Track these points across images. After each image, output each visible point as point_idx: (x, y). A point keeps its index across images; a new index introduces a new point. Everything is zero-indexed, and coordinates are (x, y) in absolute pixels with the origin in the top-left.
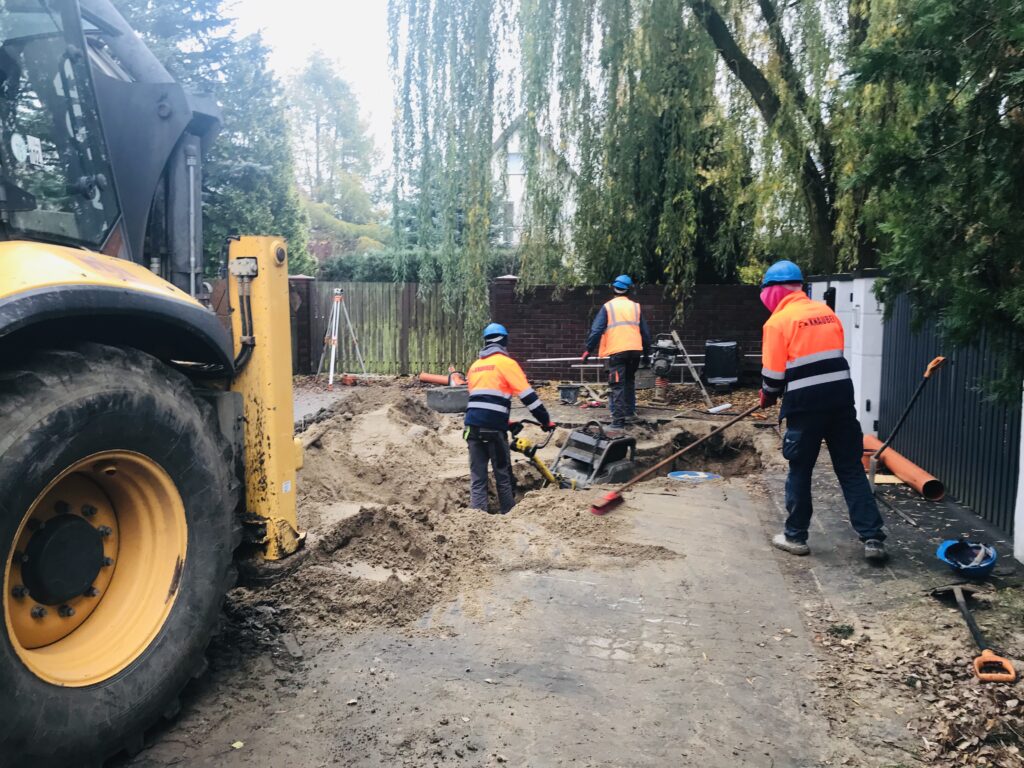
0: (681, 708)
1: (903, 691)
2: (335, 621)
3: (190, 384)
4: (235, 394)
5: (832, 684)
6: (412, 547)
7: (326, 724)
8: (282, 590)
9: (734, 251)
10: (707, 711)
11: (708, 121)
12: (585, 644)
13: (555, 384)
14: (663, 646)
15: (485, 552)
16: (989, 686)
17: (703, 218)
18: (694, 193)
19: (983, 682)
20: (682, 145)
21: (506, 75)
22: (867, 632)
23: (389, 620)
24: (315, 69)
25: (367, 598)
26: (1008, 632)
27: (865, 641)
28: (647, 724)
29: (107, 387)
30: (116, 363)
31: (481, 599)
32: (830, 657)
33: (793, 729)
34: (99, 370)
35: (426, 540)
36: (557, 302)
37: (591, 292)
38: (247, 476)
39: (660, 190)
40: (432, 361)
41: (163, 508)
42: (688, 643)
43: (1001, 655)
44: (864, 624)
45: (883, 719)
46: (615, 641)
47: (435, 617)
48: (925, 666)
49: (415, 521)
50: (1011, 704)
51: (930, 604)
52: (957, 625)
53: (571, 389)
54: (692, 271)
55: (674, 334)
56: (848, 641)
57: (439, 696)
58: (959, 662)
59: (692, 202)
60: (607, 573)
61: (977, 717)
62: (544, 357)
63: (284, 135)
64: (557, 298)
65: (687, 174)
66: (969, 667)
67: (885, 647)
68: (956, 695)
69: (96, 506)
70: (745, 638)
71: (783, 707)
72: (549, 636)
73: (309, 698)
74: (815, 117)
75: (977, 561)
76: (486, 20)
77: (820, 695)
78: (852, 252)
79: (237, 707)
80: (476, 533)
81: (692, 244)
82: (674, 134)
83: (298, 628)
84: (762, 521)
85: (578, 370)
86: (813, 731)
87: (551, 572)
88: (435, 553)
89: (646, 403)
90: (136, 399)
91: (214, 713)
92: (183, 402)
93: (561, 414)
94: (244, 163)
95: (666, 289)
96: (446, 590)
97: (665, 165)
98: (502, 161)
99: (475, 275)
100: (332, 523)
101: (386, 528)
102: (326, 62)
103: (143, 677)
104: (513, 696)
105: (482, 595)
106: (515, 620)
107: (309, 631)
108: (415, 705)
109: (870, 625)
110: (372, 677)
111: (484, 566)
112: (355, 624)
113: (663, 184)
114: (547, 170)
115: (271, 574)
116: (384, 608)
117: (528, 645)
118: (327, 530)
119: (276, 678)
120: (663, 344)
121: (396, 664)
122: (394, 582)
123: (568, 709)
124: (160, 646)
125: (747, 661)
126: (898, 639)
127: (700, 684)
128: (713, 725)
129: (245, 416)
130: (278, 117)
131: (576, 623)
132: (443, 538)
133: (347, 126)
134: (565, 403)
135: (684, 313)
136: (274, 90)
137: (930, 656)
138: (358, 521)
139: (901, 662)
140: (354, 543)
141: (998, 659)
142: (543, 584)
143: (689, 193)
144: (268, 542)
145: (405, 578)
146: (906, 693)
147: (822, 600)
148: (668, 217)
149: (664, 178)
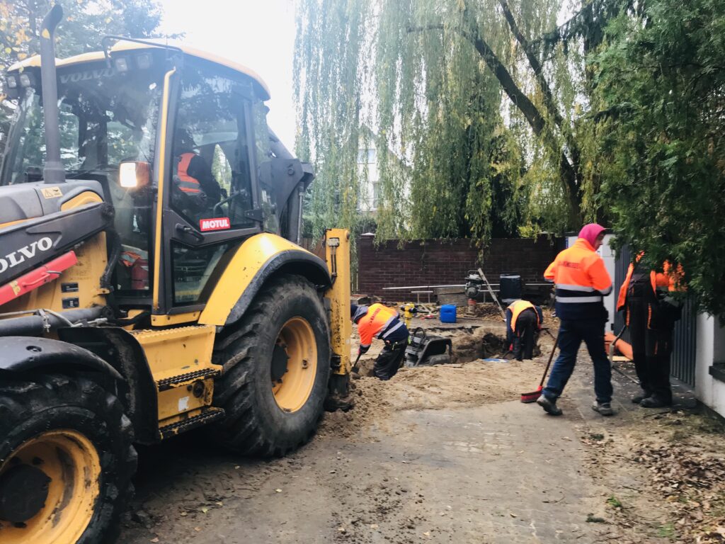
0: (512, 473)
1: (632, 464)
4: (327, 298)
5: (593, 462)
7: (322, 481)
9: (516, 217)
10: (526, 475)
11: (497, 132)
12: (453, 445)
13: (400, 304)
14: (497, 445)
17: (496, 196)
18: (490, 179)
20: (481, 149)
21: (367, 105)
22: (612, 438)
23: (340, 434)
26: (691, 435)
27: (611, 442)
28: (495, 480)
32: (592, 450)
33: (574, 482)
36: (400, 250)
37: (423, 243)
39: (467, 177)
42: (511, 444)
44: (610, 434)
45: (622, 477)
46: (469, 443)
47: (365, 432)
48: (644, 452)
51: (647, 423)
52: (662, 432)
54: (489, 230)
55: (480, 270)
56: (601, 442)
57: (379, 469)
58: (663, 449)
59: (489, 185)
60: (458, 411)
62: (393, 286)
64: (401, 247)
65: (485, 168)
67: (622, 444)
70: (542, 442)
71: (567, 472)
72: (432, 442)
73: (309, 471)
74: (567, 133)
76: (354, 70)
77: (587, 467)
78: (592, 217)
79: (272, 474)
80: (376, 390)
81: (489, 212)
82: (476, 142)
85: (416, 295)
86: (584, 482)
87: (425, 411)
89: (462, 316)
95: (471, 241)
96: (367, 419)
97: (470, 162)
98: (365, 159)
104: (419, 469)
105: (389, 423)
106: (411, 434)
108: (367, 473)
109: (613, 434)
110: (339, 461)
111: (385, 407)
113: (469, 174)
114: (393, 165)
117: (422, 446)
120: (473, 277)
121: (350, 455)
123: (451, 474)
125: (545, 452)
126: (629, 440)
127: (521, 463)
128: (530, 480)
131: (446, 435)
135: (484, 257)
137: (647, 447)
139: (631, 450)
142: (421, 417)
143: (487, 180)
146: (634, 465)
147: (585, 423)
148: (473, 195)
149: (470, 170)
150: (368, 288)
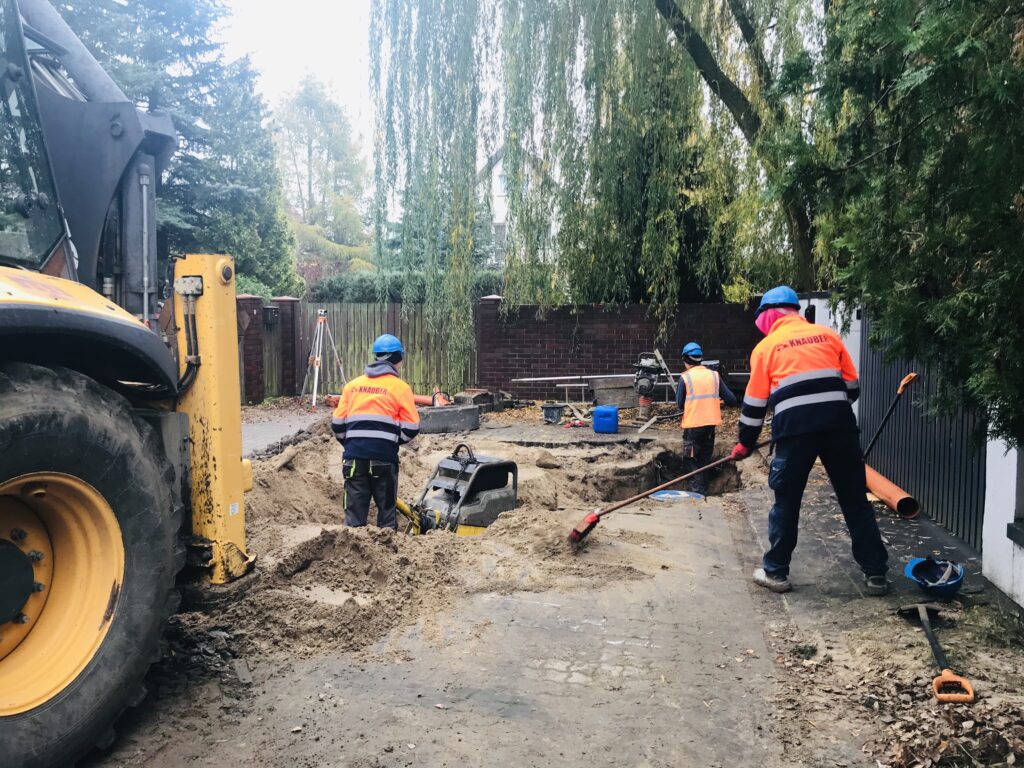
0: (633, 732)
1: (861, 712)
2: (289, 646)
3: (128, 404)
4: (180, 414)
5: (790, 706)
6: (374, 570)
7: (267, 753)
8: (237, 615)
9: (717, 270)
10: (659, 736)
11: (692, 141)
12: (542, 667)
13: (539, 403)
14: (621, 668)
15: (451, 574)
16: (946, 707)
17: (686, 238)
18: (677, 212)
19: (941, 702)
20: (664, 166)
22: (830, 652)
23: (344, 644)
24: (307, 93)
25: (322, 622)
26: (971, 651)
27: (827, 661)
28: (598, 750)
29: (34, 407)
30: (44, 384)
31: (441, 623)
32: (791, 679)
33: (747, 752)
34: (25, 390)
35: (389, 563)
36: (542, 323)
37: (575, 311)
38: (193, 499)
39: (642, 209)
40: (417, 382)
41: (99, 532)
42: (648, 665)
43: (961, 675)
44: (828, 644)
45: (838, 742)
46: (573, 663)
47: (393, 641)
48: (885, 686)
49: (377, 543)
50: (968, 725)
51: (895, 623)
52: (920, 644)
53: (554, 408)
54: (675, 290)
55: (657, 352)
56: (810, 662)
57: (386, 722)
58: (919, 682)
59: (675, 221)
60: (573, 594)
61: (931, 739)
62: (530, 376)
63: (272, 158)
64: (541, 317)
65: (669, 194)
66: (929, 687)
67: (847, 668)
68: (914, 716)
69: (26, 530)
70: (705, 660)
71: (738, 730)
72: (507, 660)
73: (253, 727)
75: (943, 580)
77: (776, 717)
79: (176, 736)
80: (442, 555)
81: (674, 263)
82: (655, 155)
83: (251, 653)
84: (735, 540)
85: (563, 389)
86: (766, 754)
87: (517, 594)
88: (396, 575)
89: (629, 422)
90: (66, 420)
91: (152, 743)
92: (120, 423)
93: (543, 433)
94: (231, 186)
95: (649, 308)
96: (405, 613)
97: (647, 186)
99: (459, 295)
100: (294, 545)
101: (347, 550)
102: (318, 86)
103: (71, 706)
104: (463, 722)
105: (443, 620)
106: (474, 643)
107: (262, 657)
108: (360, 733)
109: (834, 645)
110: (320, 703)
111: (448, 588)
112: (309, 649)
113: (646, 204)
114: (531, 191)
115: (218, 598)
116: (339, 632)
117: (484, 669)
118: (287, 554)
119: (221, 705)
120: (646, 362)
121: (346, 690)
122: (351, 606)
123: (517, 734)
124: (92, 674)
125: (706, 683)
126: (860, 659)
127: (656, 708)
128: (665, 749)
129: (191, 436)
130: (265, 140)
131: (535, 646)
132: (407, 560)
133: (338, 149)
134: (549, 423)
135: (667, 332)
136: (262, 113)
137: (890, 676)
138: (319, 544)
139: (862, 682)
140: (315, 566)
141: (958, 679)
142: (506, 606)
143: (672, 213)
144: (214, 566)
145: (363, 601)
146: (864, 715)
147: (788, 620)
148: (651, 237)
149: (647, 198)
150: (493, 380)
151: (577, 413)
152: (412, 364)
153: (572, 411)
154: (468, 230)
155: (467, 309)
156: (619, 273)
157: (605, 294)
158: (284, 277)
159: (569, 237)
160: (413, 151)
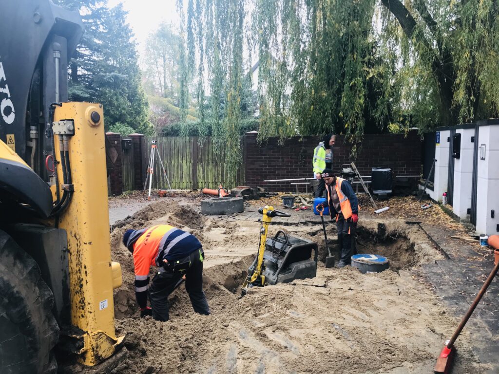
4: (62, 231)
9: (387, 114)
11: (370, 39)
13: (281, 194)
18: (363, 80)
20: (355, 51)
24: (162, 30)
36: (281, 146)
37: (301, 139)
38: (71, 297)
39: (342, 78)
40: (211, 181)
53: (289, 198)
55: (353, 164)
59: (362, 84)
64: (281, 143)
65: (358, 69)
81: (362, 110)
82: (350, 45)
94: (112, 74)
95: (346, 137)
97: (344, 64)
99: (232, 131)
102: (168, 26)
129: (69, 248)
130: (131, 49)
134: (287, 207)
135: (357, 151)
136: (129, 34)
143: (360, 80)
144: (86, 352)
148: (347, 94)
149: (345, 71)
150: (254, 180)
151: (303, 201)
152: (207, 171)
153: (300, 199)
154: (237, 93)
155: (237, 139)
156: (328, 116)
157: (319, 129)
158: (142, 124)
159: (298, 95)
160: (204, 45)
